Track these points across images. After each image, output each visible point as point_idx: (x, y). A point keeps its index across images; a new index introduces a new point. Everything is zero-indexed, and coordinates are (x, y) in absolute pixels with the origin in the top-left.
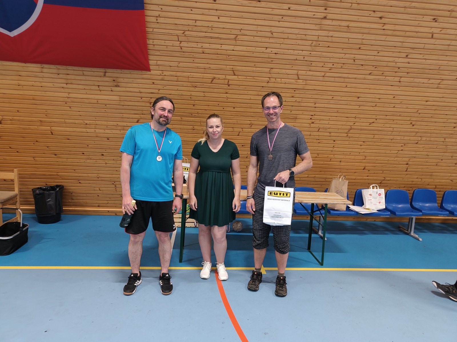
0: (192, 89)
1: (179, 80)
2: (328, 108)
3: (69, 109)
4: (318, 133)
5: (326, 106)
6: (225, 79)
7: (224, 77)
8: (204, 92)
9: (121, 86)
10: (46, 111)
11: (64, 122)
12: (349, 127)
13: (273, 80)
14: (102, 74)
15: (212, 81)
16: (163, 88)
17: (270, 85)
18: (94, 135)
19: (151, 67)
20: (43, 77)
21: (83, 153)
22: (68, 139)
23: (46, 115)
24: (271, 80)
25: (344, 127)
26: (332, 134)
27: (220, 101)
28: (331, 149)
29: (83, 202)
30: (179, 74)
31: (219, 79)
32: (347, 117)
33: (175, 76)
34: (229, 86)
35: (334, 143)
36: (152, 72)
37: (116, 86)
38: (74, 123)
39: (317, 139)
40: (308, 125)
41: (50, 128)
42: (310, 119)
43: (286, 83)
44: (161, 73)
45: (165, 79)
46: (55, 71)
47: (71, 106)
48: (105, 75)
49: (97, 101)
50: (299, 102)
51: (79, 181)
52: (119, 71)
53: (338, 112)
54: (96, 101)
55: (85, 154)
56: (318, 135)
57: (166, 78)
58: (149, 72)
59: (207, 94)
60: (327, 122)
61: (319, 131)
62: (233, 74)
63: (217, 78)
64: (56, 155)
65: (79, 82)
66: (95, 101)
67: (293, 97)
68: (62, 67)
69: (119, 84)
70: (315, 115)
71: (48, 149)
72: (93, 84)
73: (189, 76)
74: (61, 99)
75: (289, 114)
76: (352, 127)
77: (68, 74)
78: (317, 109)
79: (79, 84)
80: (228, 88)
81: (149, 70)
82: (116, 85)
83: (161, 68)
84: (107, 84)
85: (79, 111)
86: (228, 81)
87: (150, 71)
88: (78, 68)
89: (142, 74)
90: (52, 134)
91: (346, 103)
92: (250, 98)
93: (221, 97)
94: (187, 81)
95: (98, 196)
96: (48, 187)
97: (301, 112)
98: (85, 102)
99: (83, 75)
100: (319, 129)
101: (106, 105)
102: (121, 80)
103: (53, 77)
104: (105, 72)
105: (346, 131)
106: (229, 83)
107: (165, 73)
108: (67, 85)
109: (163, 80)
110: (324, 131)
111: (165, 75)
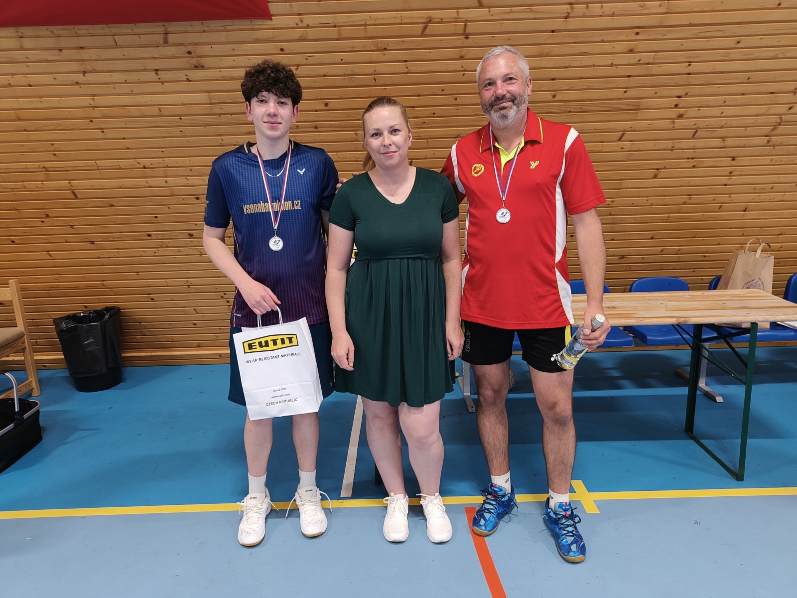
0: (377, 55)
1: (343, 36)
2: (723, 72)
3: (101, 135)
4: (691, 143)
5: (719, 66)
6: (456, 20)
7: (452, 13)
8: (406, 61)
9: (207, 66)
10: (52, 144)
11: (96, 168)
12: (776, 119)
13: (580, 8)
14: (159, 38)
15: (425, 28)
16: (305, 62)
17: (573, 23)
18: (165, 191)
19: (273, 8)
20: (27, 60)
21: (149, 235)
22: (112, 206)
23: (55, 155)
24: (574, 10)
25: (761, 120)
26: (729, 142)
27: (447, 80)
28: (724, 180)
29: (165, 340)
30: (341, 18)
31: (441, 21)
32: (772, 93)
33: (333, 25)
34: (467, 38)
35: (734, 163)
36: (276, 21)
37: (196, 67)
38: (118, 167)
39: (688, 159)
40: (666, 123)
41: (70, 183)
42: (673, 106)
43: (615, 13)
44: (297, 21)
45: (310, 37)
46: (50, 42)
47: (102, 127)
48: (166, 42)
49: (160, 110)
50: (648, 64)
51: (150, 295)
52: (197, 25)
53: (748, 81)
54: (158, 110)
55: (153, 237)
56: (692, 146)
57: (312, 33)
58: (269, 22)
59: (413, 66)
60: (716, 111)
61: (696, 135)
62: (477, 5)
63: (436, 18)
64: (92, 242)
65: (110, 65)
66: (154, 110)
67: (631, 51)
68: (65, 29)
69: (204, 61)
70: (687, 94)
71: (73, 231)
72: (143, 68)
73: (368, 23)
74: (78, 113)
75: (620, 99)
76: (783, 119)
77: (82, 48)
78: (693, 79)
79: (110, 69)
80: (466, 45)
81: (268, 16)
82: (195, 64)
83: (297, 7)
84: (174, 63)
85: (124, 139)
86: (465, 25)
87: (272, 19)
88: (102, 29)
89: (252, 29)
90: (76, 197)
91: (772, 54)
93: (450, 69)
94: (364, 35)
95: (195, 324)
96: (91, 313)
97: (650, 91)
98: (132, 114)
99: (116, 45)
100: (696, 132)
101: (180, 119)
102: (206, 50)
103: (50, 58)
104: (166, 34)
105: (767, 130)
106: (469, 31)
107: (309, 20)
108: (84, 75)
109: (303, 39)
110: (709, 134)
111: (308, 25)
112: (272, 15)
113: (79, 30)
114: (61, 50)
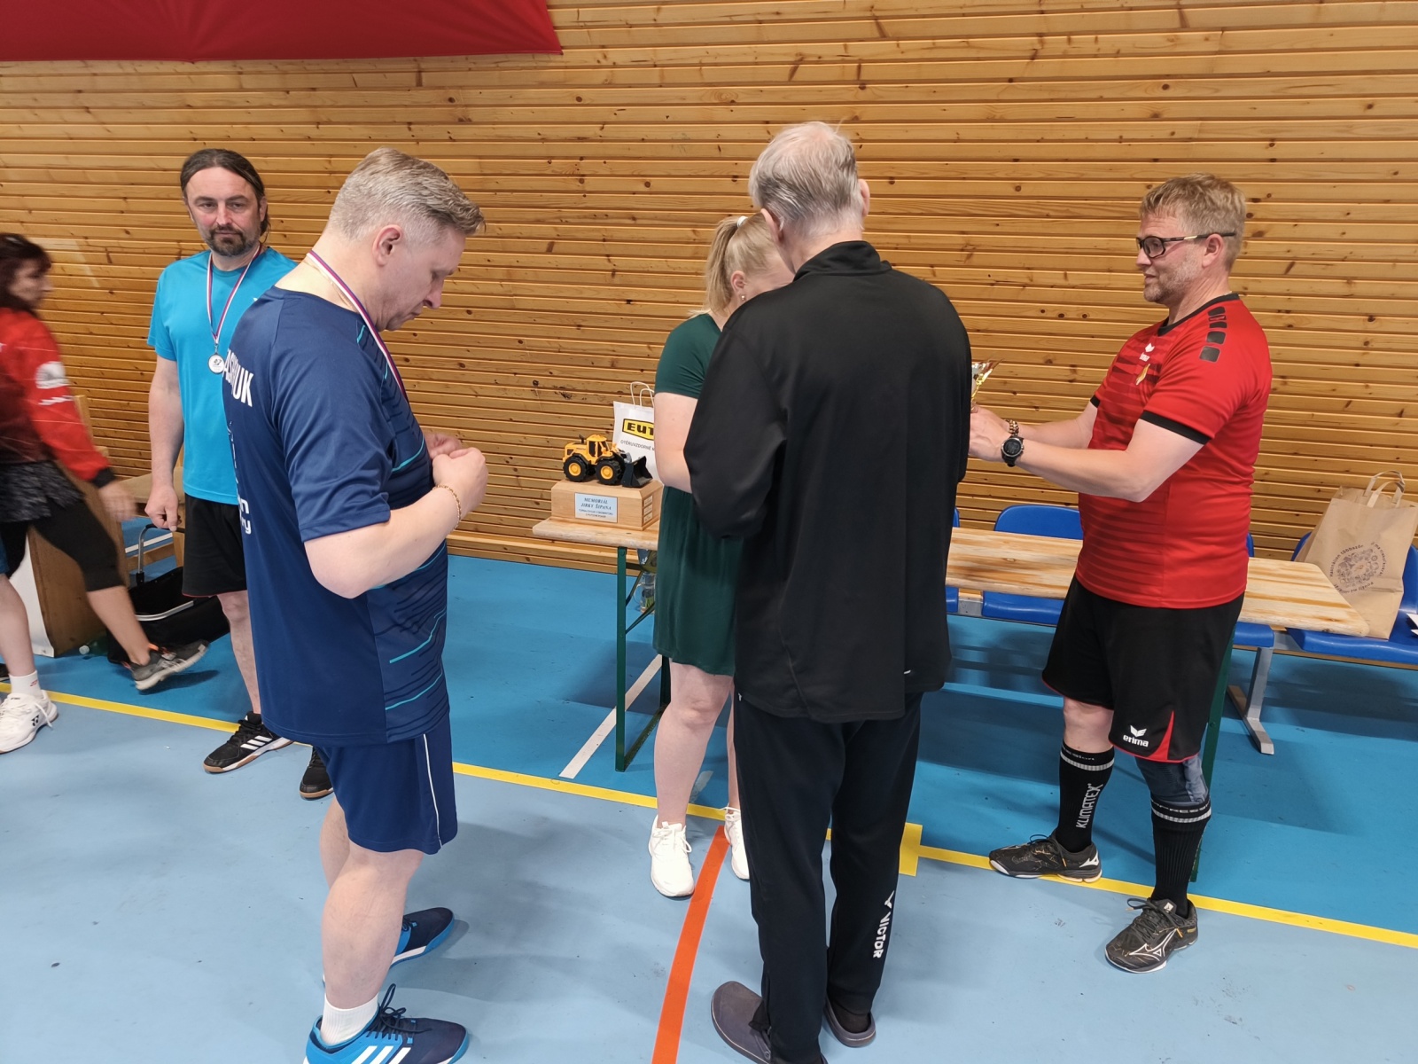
0: (721, 112)
1: (668, 80)
4: (1283, 284)
6: (844, 59)
8: (767, 122)
9: (474, 120)
10: (282, 222)
13: (1056, 43)
14: (410, 78)
15: (794, 71)
16: (613, 118)
17: (1045, 67)
19: (564, 37)
21: (407, 360)
23: (284, 236)
24: (1046, 46)
26: (1361, 287)
28: (1354, 355)
30: (664, 54)
31: (820, 61)
33: (652, 63)
34: (863, 88)
35: (1371, 326)
36: (569, 56)
37: (461, 121)
39: (1279, 311)
43: (1122, 52)
44: (600, 57)
45: (618, 81)
46: (273, 81)
48: (419, 84)
50: (1190, 140)
52: (461, 61)
53: (1395, 177)
56: (1284, 289)
57: (621, 75)
58: (558, 58)
60: (1332, 229)
61: (1293, 271)
62: (877, 34)
63: (810, 56)
67: (1156, 117)
68: (291, 64)
69: (474, 113)
70: (1269, 196)
72: (390, 120)
73: (704, 61)
77: (314, 89)
78: (1279, 170)
79: (348, 120)
81: (556, 48)
82: (461, 117)
83: (598, 35)
84: (432, 114)
86: (859, 68)
87: (562, 54)
88: (338, 64)
89: (535, 68)
92: (954, 137)
94: (699, 80)
99: (356, 86)
100: (1292, 265)
102: (473, 96)
103: (275, 103)
104: (420, 72)
106: (864, 77)
107: (616, 55)
108: (318, 128)
109: (610, 84)
110: (1318, 270)
111: (614, 63)
112: (563, 48)
113: (309, 64)
114: (288, 92)
